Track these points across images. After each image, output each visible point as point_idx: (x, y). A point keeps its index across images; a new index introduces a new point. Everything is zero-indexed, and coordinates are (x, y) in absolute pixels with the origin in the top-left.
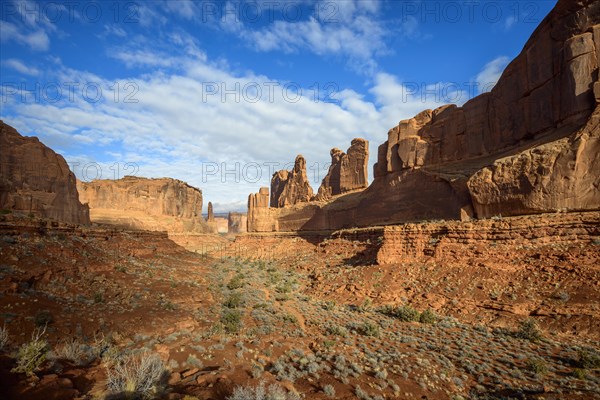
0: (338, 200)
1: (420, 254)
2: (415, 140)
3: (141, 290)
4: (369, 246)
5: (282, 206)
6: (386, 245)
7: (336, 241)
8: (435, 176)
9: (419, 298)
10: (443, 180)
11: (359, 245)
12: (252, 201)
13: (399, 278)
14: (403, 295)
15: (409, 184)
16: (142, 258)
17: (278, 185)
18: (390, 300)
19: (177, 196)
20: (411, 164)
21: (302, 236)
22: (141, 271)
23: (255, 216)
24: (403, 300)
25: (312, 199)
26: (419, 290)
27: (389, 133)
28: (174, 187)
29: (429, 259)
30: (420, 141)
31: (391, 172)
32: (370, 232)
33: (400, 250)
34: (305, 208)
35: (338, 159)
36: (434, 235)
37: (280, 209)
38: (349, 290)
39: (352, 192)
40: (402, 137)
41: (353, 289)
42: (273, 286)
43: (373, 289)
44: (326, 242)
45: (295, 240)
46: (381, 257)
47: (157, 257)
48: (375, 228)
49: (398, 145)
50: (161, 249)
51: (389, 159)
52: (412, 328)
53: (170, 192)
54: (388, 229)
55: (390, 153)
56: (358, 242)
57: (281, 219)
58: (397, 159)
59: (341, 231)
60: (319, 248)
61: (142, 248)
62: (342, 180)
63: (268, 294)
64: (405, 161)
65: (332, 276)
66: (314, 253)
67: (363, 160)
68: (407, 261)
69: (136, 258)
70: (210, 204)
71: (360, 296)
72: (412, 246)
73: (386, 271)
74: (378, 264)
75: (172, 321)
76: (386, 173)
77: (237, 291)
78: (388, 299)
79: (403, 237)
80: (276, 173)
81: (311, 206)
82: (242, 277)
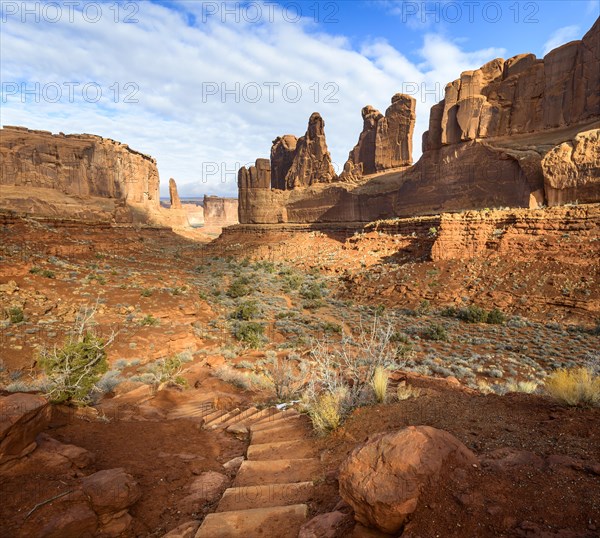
0: (372, 182)
1: (482, 248)
2: (480, 102)
4: (414, 241)
5: (291, 187)
6: (443, 237)
7: (370, 235)
8: (501, 152)
9: (483, 297)
10: (510, 158)
12: (246, 179)
13: (458, 276)
14: (464, 295)
15: (468, 162)
17: (283, 157)
18: (449, 301)
20: (472, 135)
21: (322, 230)
23: (251, 201)
24: (464, 300)
25: (335, 179)
26: (482, 288)
27: (447, 89)
29: (492, 253)
30: (486, 103)
31: (446, 145)
32: (417, 224)
33: (458, 243)
34: (325, 191)
35: (373, 122)
36: (499, 225)
37: (288, 193)
38: (399, 291)
39: (391, 171)
40: (464, 96)
41: (404, 290)
42: (294, 291)
43: (428, 289)
44: (357, 236)
45: (312, 234)
46: (436, 252)
47: (98, 257)
48: (421, 218)
49: (457, 107)
50: (103, 246)
51: (444, 126)
52: (481, 329)
54: (446, 217)
55: (445, 118)
56: (399, 236)
57: (291, 207)
58: (455, 128)
59: (378, 222)
60: (347, 244)
61: (68, 243)
62: (378, 153)
63: (289, 301)
64: (465, 131)
65: (374, 276)
66: (341, 251)
67: (408, 127)
68: (466, 256)
69: (62, 258)
70: (172, 181)
71: (413, 298)
72: (473, 238)
73: (442, 268)
74: (431, 260)
75: (162, 339)
76: (439, 145)
77: (243, 299)
78: (447, 299)
79: (463, 227)
80: (278, 139)
81: (334, 188)
82: (245, 282)
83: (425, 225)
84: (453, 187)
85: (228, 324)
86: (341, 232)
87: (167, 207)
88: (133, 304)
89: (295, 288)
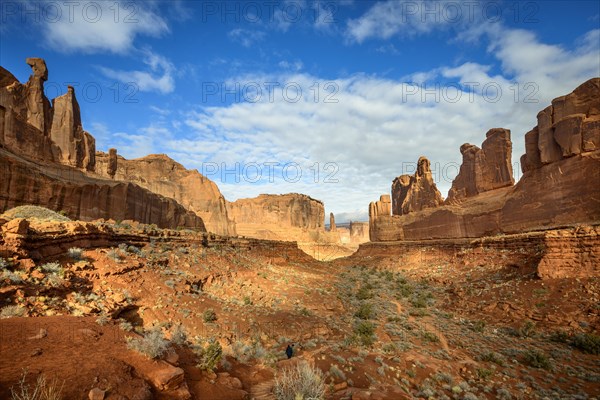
0: (475, 203)
2: (579, 120)
3: (280, 295)
4: (522, 256)
5: (406, 213)
6: (550, 255)
7: (476, 251)
12: (374, 209)
13: (572, 298)
14: (582, 319)
15: (575, 177)
16: (278, 265)
18: (561, 325)
19: (302, 209)
20: (576, 150)
21: (432, 245)
22: (279, 278)
23: (378, 226)
24: (581, 325)
25: (441, 203)
27: (539, 116)
28: (299, 201)
30: (586, 119)
31: (547, 164)
32: (524, 240)
33: (571, 261)
34: (434, 214)
35: (471, 155)
37: (403, 217)
38: (502, 309)
39: (493, 192)
40: (558, 119)
41: (507, 308)
42: (405, 299)
43: (535, 309)
44: (463, 251)
45: (424, 250)
46: (543, 269)
48: (530, 233)
49: (553, 129)
50: (293, 258)
51: (542, 147)
53: (296, 206)
54: (551, 234)
55: (542, 140)
56: (506, 251)
57: (406, 228)
58: (556, 147)
59: (483, 239)
60: (455, 259)
61: (277, 257)
62: (479, 178)
63: (400, 307)
64: (567, 148)
65: (477, 291)
66: (449, 264)
67: (505, 154)
68: (583, 275)
69: (273, 265)
70: (332, 214)
71: (518, 317)
72: (589, 256)
73: (553, 288)
74: (539, 278)
76: (540, 165)
77: (366, 301)
78: (559, 322)
79: (575, 244)
80: (397, 179)
81: (441, 211)
82: (370, 287)
83: (533, 241)
84: (562, 202)
85: (352, 320)
86: (450, 248)
87: (329, 230)
89: (406, 296)
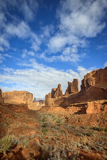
0: (71, 96)
1: (99, 110)
2: (92, 78)
3: (19, 121)
4: (82, 109)
5: (55, 98)
6: (88, 108)
7: (71, 107)
8: (99, 88)
9: (102, 124)
10: (102, 89)
11: (79, 108)
12: (47, 96)
13: (94, 118)
15: (91, 90)
16: (18, 112)
17: (53, 92)
18: (93, 125)
20: (92, 85)
21: (61, 106)
22: (18, 116)
23: (48, 101)
24: (97, 124)
25: (63, 95)
26: (102, 121)
27: (84, 77)
29: (102, 112)
30: (93, 78)
31: (86, 87)
32: (82, 104)
33: (93, 109)
34: (61, 98)
35: (70, 84)
36: (103, 104)
38: (79, 122)
39: (75, 93)
41: (80, 121)
43: (87, 121)
44: (68, 108)
45: (59, 107)
46: (87, 111)
47: (22, 112)
49: (87, 80)
51: (85, 83)
52: (103, 133)
54: (89, 103)
55: (85, 82)
57: (55, 101)
58: (87, 84)
59: (73, 104)
60: (66, 110)
61: (18, 110)
62: (71, 90)
63: (54, 123)
64: (90, 84)
65: (73, 117)
66: (65, 111)
67: (77, 84)
68: (96, 112)
69: (16, 112)
70: (35, 98)
71: (83, 123)
72: (96, 108)
73: (90, 116)
74: (87, 113)
75: (29, 131)
76: (85, 87)
77: (45, 122)
79: (93, 105)
80: (53, 89)
81: (63, 97)
82: (45, 118)
83: (84, 105)
84: (89, 96)
85: (41, 128)
86: (65, 107)
87: (34, 102)
88: (25, 122)
89: (55, 120)
